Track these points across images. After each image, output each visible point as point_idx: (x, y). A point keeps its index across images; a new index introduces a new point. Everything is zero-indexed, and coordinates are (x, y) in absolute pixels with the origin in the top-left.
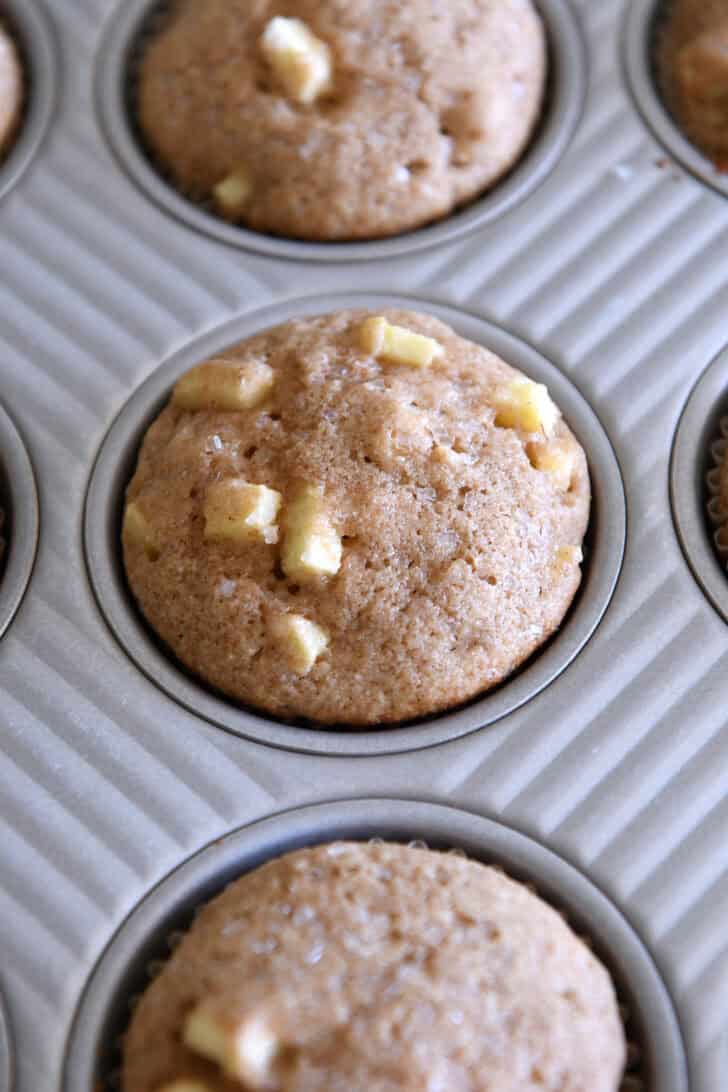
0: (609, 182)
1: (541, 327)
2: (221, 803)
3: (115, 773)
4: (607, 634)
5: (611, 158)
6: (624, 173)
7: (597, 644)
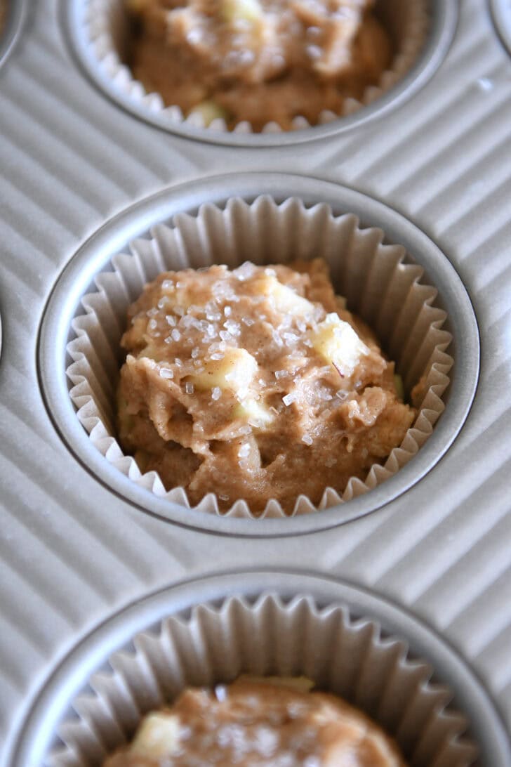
0: (473, 92)
1: (415, 204)
2: (143, 570)
3: (56, 543)
4: (463, 445)
5: (477, 74)
6: (486, 85)
7: (454, 454)
